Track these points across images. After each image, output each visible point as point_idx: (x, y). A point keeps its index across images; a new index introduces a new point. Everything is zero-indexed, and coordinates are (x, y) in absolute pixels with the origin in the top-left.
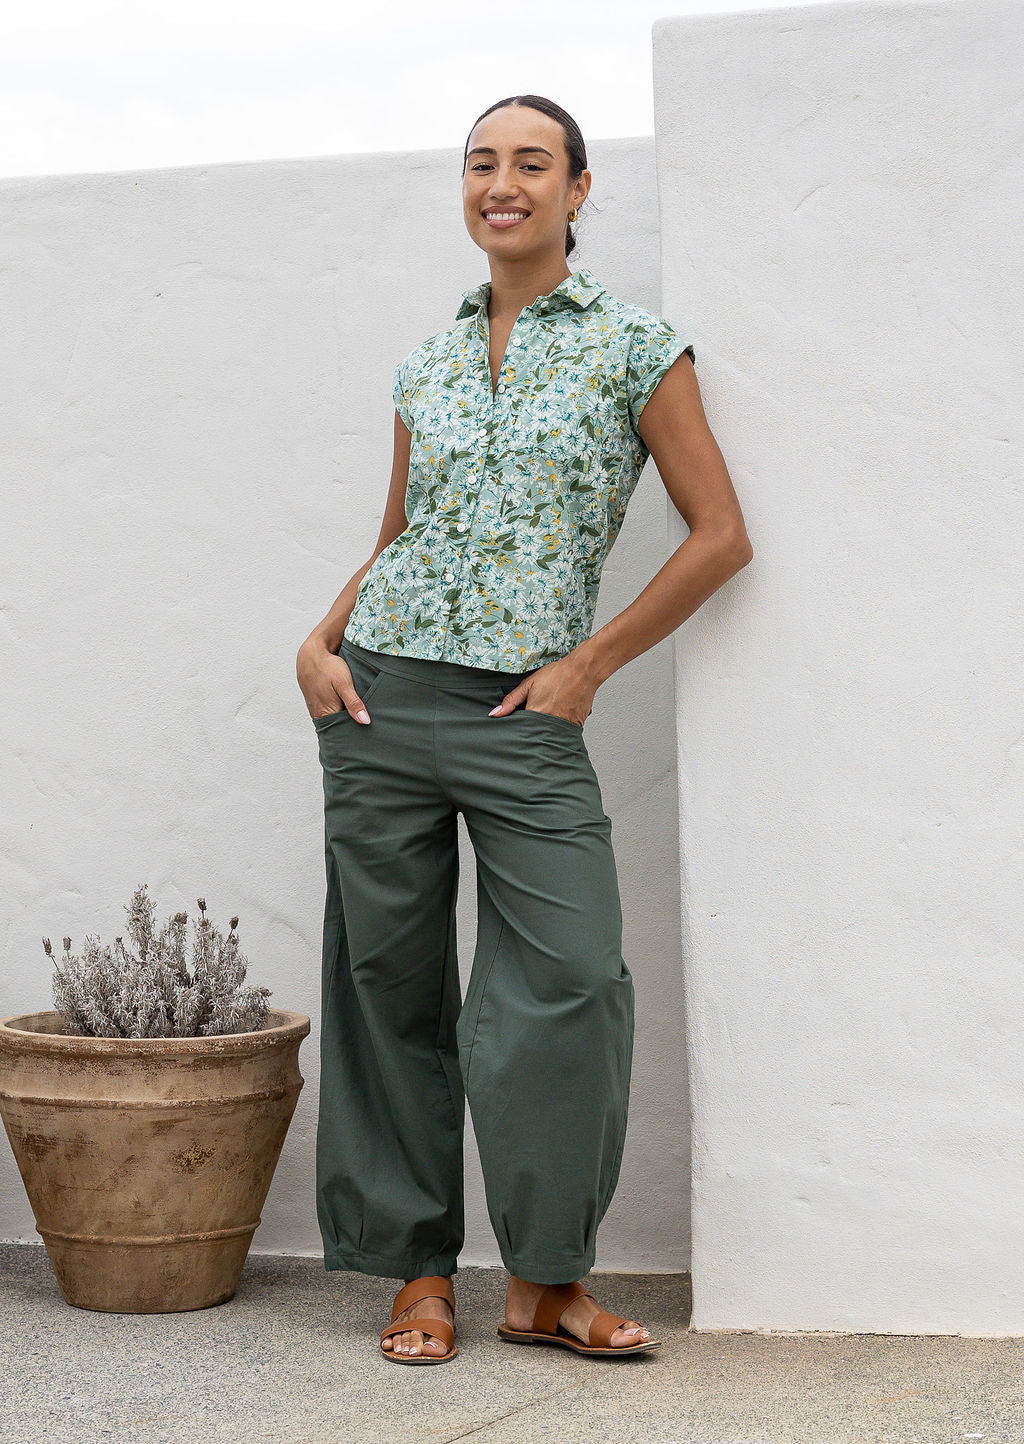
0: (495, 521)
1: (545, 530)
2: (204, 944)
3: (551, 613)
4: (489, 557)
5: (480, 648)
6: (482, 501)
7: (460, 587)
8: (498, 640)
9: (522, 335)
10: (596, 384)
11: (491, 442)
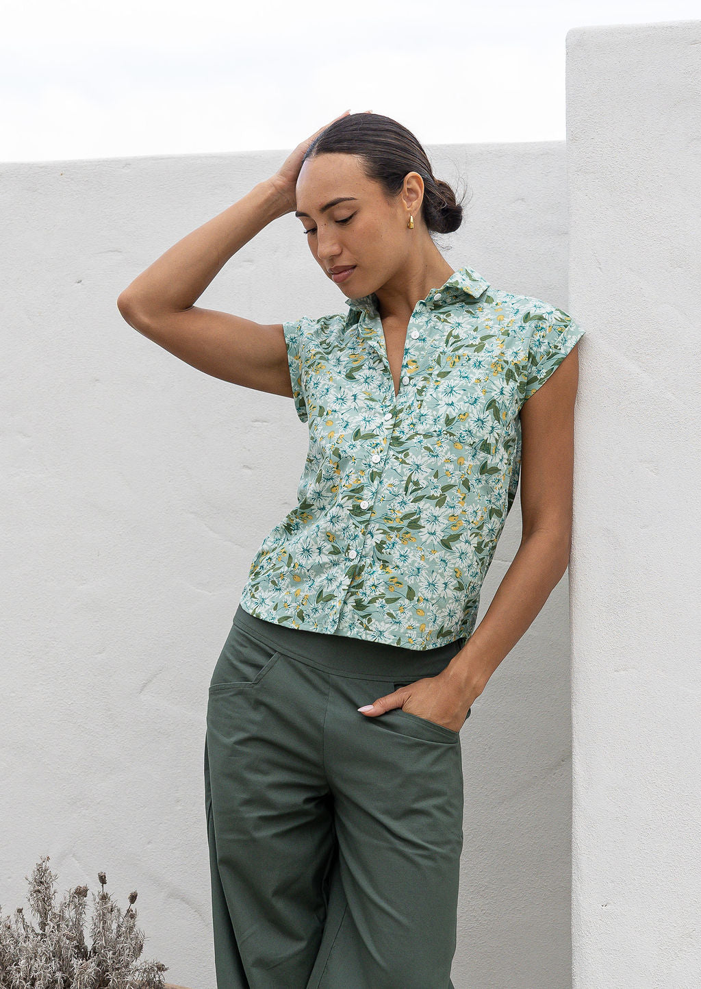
0: (399, 499)
1: (450, 511)
2: (103, 918)
3: (450, 593)
4: (393, 534)
5: (382, 624)
6: (385, 480)
7: (363, 563)
8: (401, 617)
9: (419, 327)
10: (500, 369)
11: (395, 425)
